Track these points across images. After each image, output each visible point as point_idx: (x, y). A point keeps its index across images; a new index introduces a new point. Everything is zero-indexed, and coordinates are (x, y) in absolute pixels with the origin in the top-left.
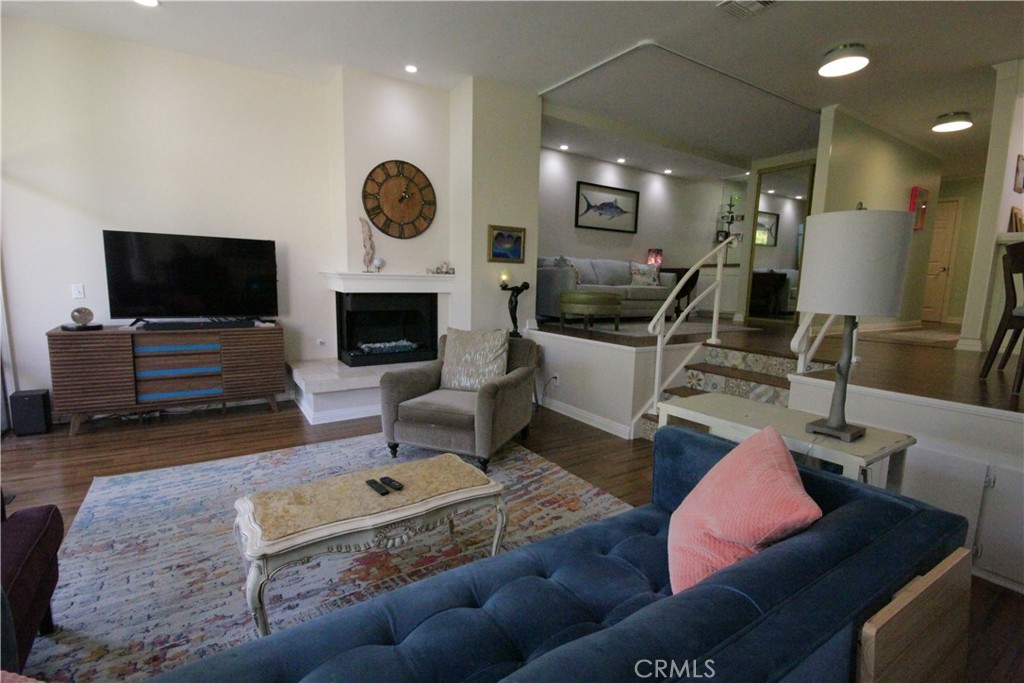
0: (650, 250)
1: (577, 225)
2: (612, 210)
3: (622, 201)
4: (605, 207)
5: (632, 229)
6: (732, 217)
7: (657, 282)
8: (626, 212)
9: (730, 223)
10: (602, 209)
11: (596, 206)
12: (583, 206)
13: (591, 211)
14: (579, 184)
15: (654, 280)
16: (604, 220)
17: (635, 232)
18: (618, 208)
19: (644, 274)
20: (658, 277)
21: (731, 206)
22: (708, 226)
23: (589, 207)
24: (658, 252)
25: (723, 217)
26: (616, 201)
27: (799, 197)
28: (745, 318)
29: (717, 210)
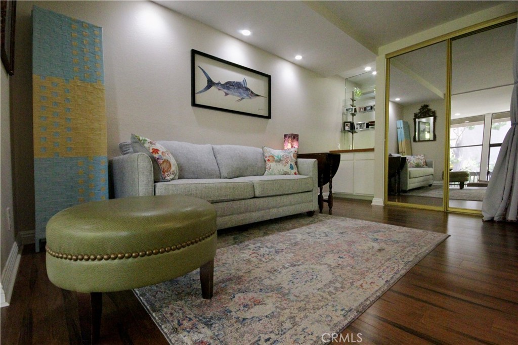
0: (285, 136)
1: (194, 104)
2: (241, 90)
3: (252, 82)
4: (229, 86)
5: (267, 115)
6: (355, 109)
7: (295, 170)
8: (258, 95)
9: (353, 115)
10: (228, 88)
11: (219, 84)
12: (201, 83)
13: (213, 88)
14: (194, 53)
15: (292, 168)
16: (231, 101)
17: (269, 117)
18: (247, 89)
19: (279, 161)
20: (296, 163)
21: (353, 100)
22: (336, 118)
23: (211, 83)
24: (295, 137)
25: (347, 110)
26: (245, 81)
27: (398, 99)
28: (384, 203)
29: (342, 104)
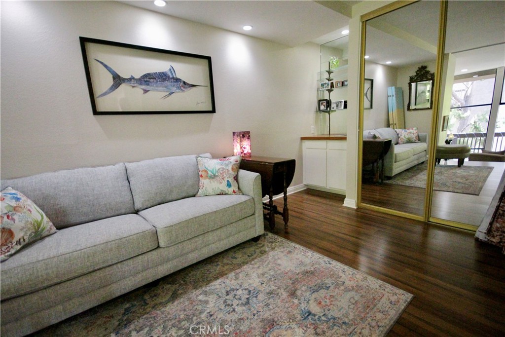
0: (234, 133)
1: (96, 112)
2: (167, 83)
3: (183, 70)
4: (147, 79)
5: (211, 109)
6: (332, 83)
7: (234, 187)
8: (194, 86)
9: (330, 91)
10: (147, 83)
11: (131, 79)
12: (103, 81)
13: (123, 87)
14: (84, 41)
15: (229, 185)
16: (156, 98)
17: (214, 111)
18: (177, 80)
19: (213, 177)
20: (236, 178)
21: (329, 72)
22: (309, 97)
23: (118, 80)
24: (245, 135)
25: (322, 85)
26: (172, 70)
27: (389, 63)
28: (358, 205)
29: (316, 78)
